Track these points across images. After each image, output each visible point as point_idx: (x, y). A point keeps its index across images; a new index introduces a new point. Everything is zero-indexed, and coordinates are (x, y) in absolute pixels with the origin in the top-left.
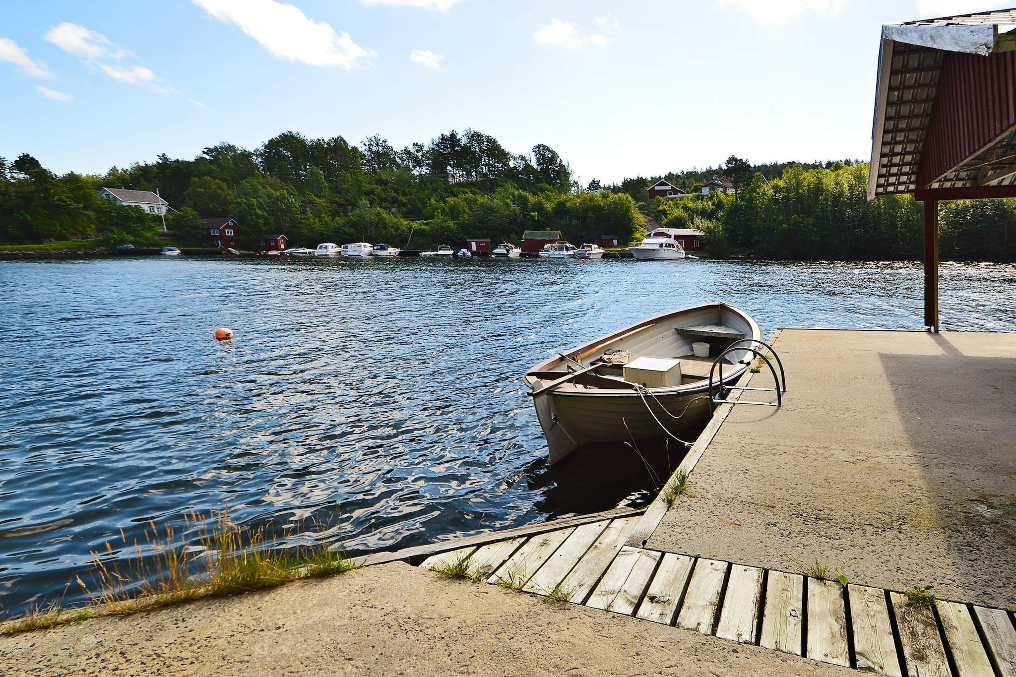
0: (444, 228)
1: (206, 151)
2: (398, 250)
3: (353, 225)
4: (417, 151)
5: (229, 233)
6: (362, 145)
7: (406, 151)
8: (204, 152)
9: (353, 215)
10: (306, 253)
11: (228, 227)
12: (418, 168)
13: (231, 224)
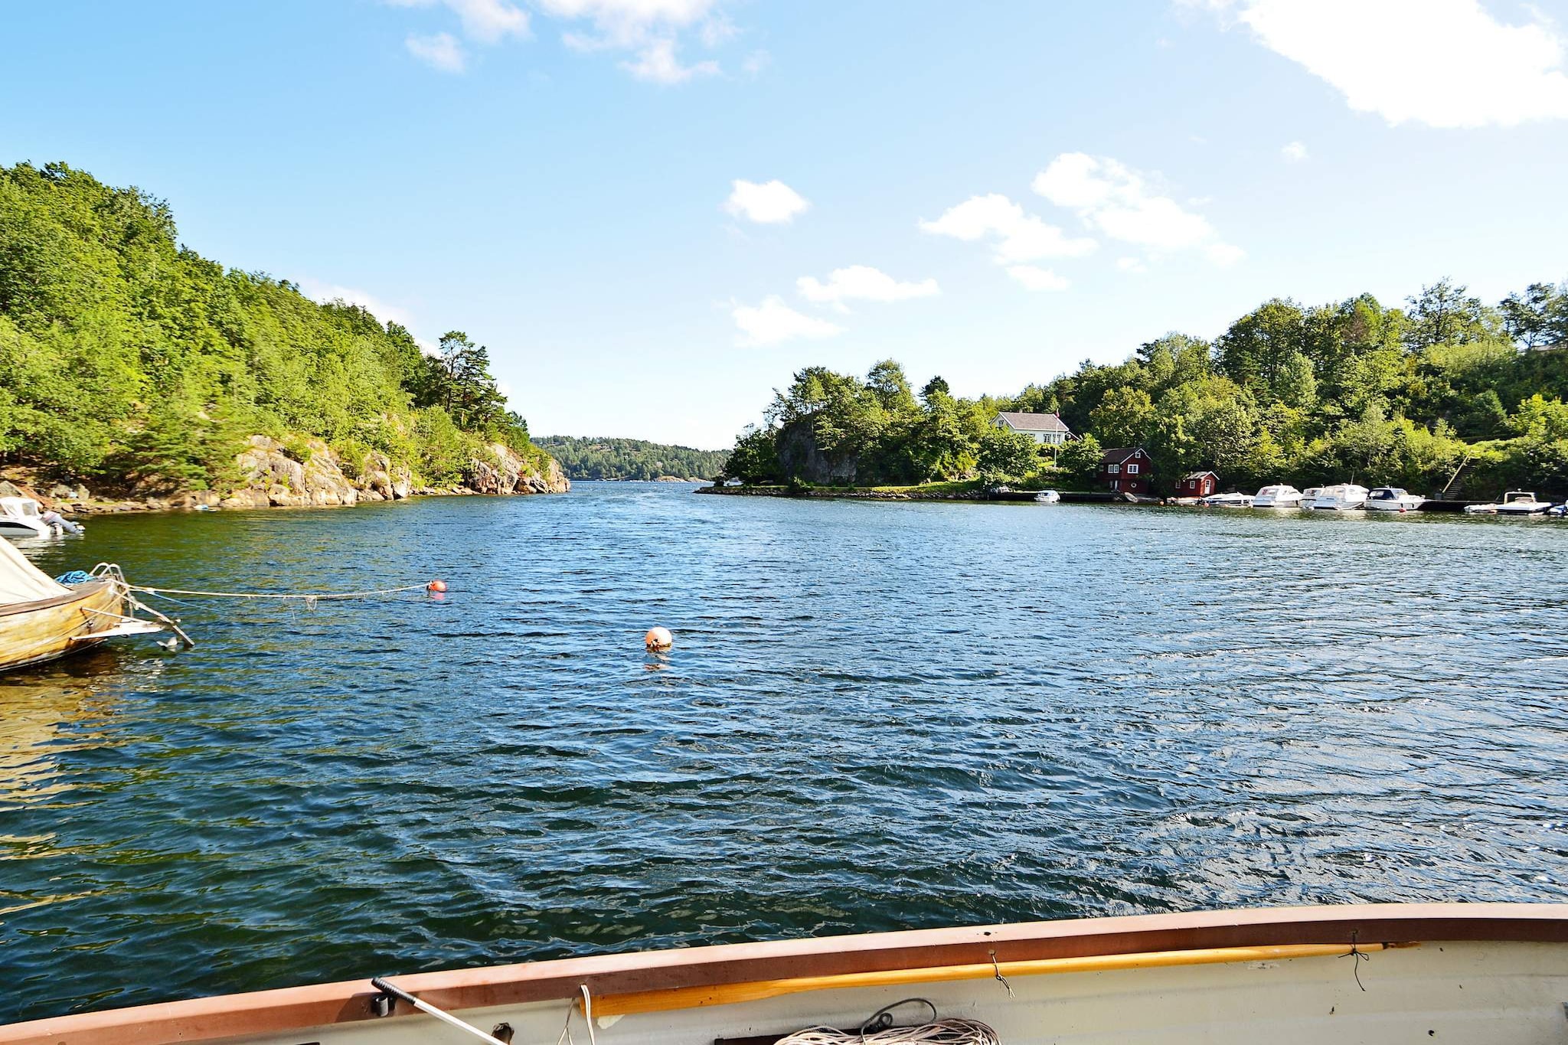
0: (1541, 455)
1: (1142, 348)
2: (1419, 500)
3: (1342, 453)
4: (1536, 300)
5: (1133, 469)
6: (1408, 303)
7: (1510, 304)
8: (1139, 351)
9: (1349, 434)
10: (1239, 502)
11: (1133, 460)
12: (1527, 335)
13: (1138, 455)
